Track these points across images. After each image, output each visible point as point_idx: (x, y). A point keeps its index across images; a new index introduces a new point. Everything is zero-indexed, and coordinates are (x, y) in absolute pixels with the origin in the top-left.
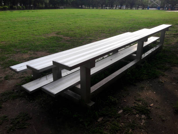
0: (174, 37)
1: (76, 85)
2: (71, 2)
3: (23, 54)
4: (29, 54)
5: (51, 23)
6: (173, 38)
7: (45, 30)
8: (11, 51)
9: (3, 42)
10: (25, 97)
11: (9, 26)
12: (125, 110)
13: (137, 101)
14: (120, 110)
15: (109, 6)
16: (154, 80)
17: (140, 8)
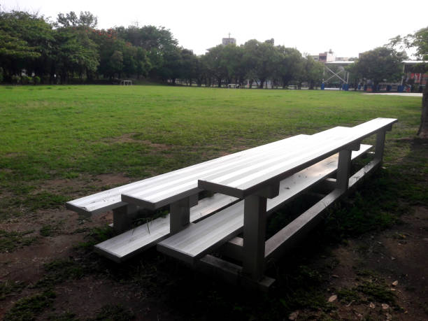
0: (397, 146)
1: (230, 240)
2: (149, 70)
3: (68, 180)
4: (83, 179)
5: (113, 114)
6: (396, 148)
7: (103, 128)
8: (39, 174)
9: (11, 153)
10: (105, 273)
11: (14, 119)
12: (343, 295)
13: (362, 275)
14: (331, 295)
15: (234, 81)
16: (384, 232)
17: (303, 86)
